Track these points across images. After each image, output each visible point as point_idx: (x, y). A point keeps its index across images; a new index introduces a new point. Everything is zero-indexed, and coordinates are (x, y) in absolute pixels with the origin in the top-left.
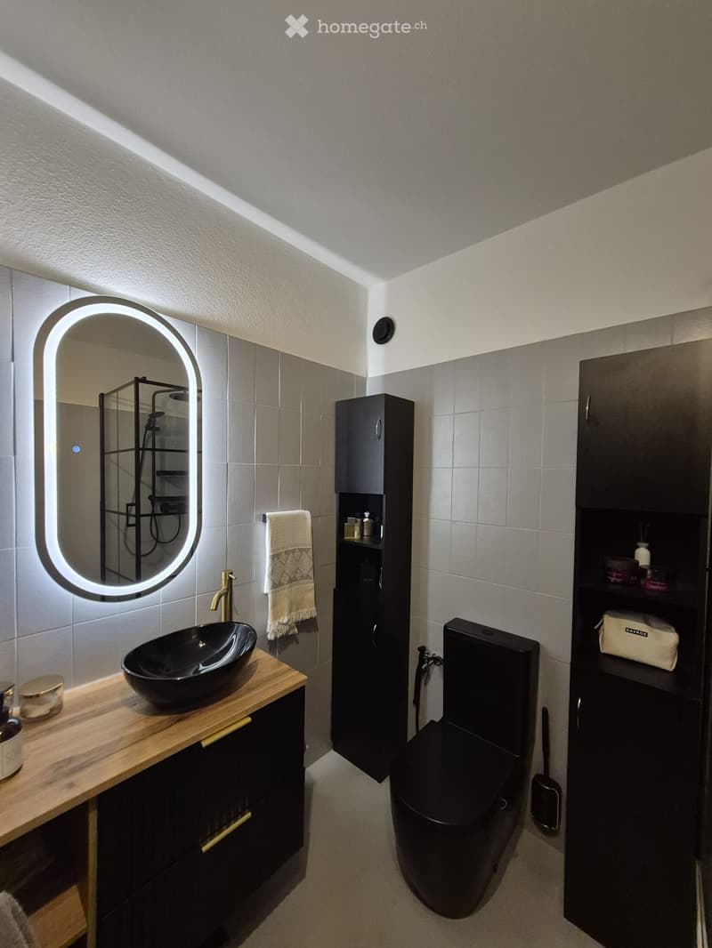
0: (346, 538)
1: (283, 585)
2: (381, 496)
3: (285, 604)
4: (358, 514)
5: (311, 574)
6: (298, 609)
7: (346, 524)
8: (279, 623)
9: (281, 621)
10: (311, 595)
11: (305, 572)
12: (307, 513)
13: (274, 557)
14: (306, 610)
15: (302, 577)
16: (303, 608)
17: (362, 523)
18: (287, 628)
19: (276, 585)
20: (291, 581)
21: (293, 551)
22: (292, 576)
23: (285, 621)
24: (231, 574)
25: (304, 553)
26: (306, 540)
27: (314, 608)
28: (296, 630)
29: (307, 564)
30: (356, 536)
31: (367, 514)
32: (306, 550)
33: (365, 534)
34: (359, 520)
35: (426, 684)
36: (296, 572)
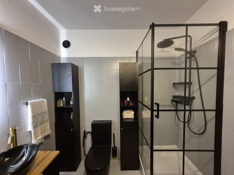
0: (58, 106)
1: (38, 126)
2: (72, 92)
3: (40, 132)
4: (61, 98)
5: (48, 120)
6: (44, 133)
7: (58, 102)
8: (38, 140)
9: (38, 138)
10: (49, 127)
11: (46, 120)
12: (45, 100)
13: (34, 117)
14: (47, 132)
15: (45, 122)
16: (46, 131)
17: (63, 101)
18: (40, 140)
19: (35, 127)
20: (41, 124)
21: (41, 113)
22: (41, 122)
23: (40, 138)
24: (15, 127)
25: (45, 113)
26: (46, 108)
27: (50, 130)
28: (44, 140)
29: (46, 116)
30: (62, 105)
31: (64, 98)
32: (46, 112)
33: (64, 104)
34: (62, 100)
35: (86, 140)
36: (43, 120)
